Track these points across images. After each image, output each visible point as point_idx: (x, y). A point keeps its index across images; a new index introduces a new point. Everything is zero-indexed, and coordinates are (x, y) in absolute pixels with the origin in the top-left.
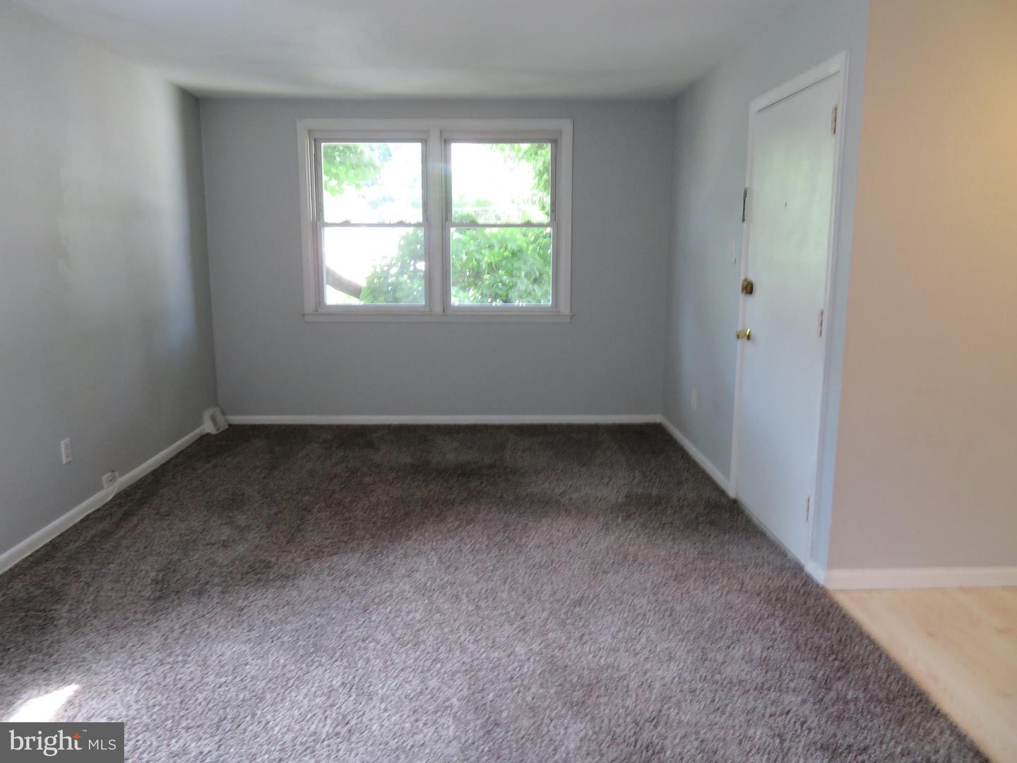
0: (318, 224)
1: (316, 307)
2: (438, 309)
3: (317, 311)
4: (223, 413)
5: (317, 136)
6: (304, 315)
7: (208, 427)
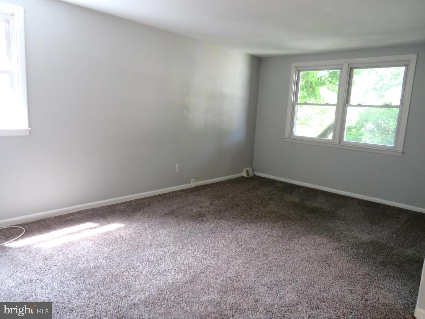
0: (295, 103)
1: (290, 136)
2: (337, 142)
3: (290, 137)
4: (253, 171)
5: (299, 69)
6: (284, 139)
7: (244, 174)
